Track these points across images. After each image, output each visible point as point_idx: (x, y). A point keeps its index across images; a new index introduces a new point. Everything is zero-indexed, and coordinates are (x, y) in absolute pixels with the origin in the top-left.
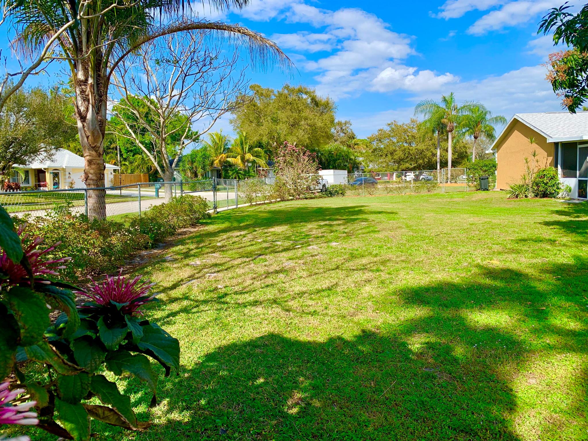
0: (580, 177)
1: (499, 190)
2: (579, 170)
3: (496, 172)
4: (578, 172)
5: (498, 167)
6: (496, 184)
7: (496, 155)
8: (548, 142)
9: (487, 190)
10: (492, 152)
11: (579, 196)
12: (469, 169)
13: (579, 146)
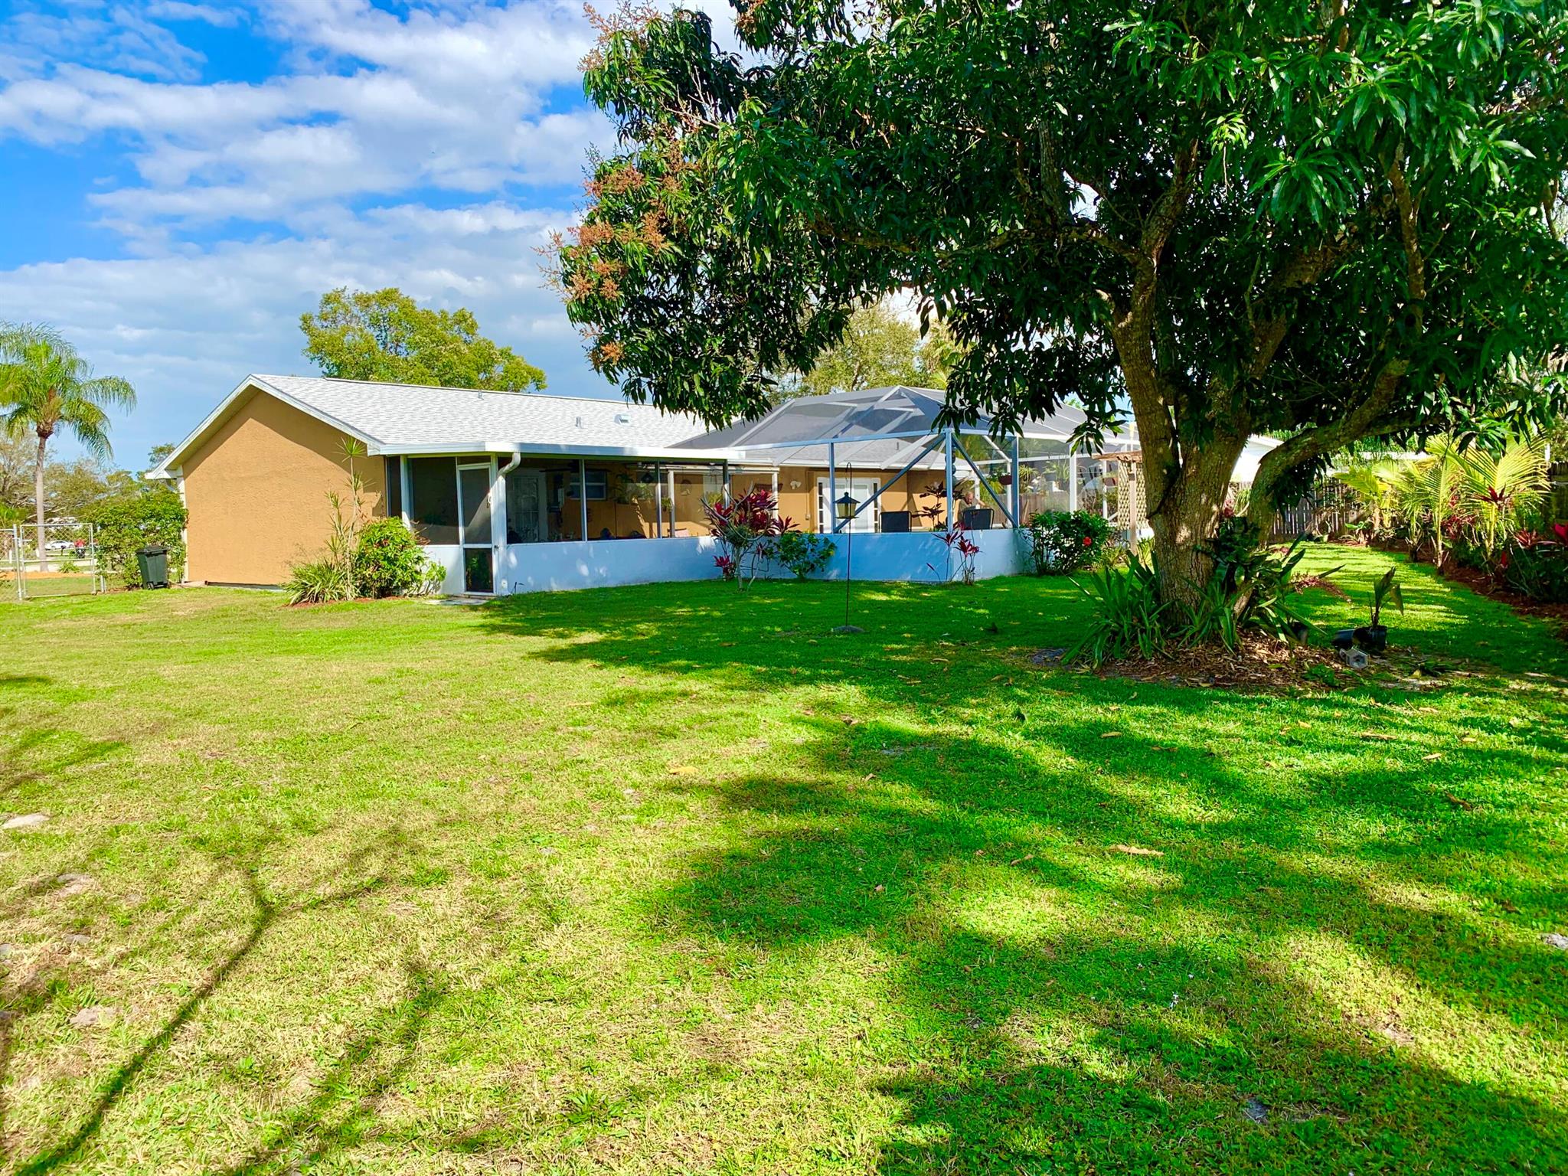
0: (466, 541)
1: (201, 583)
2: (465, 524)
3: (184, 534)
4: (461, 530)
5: (192, 518)
6: (186, 567)
7: (182, 486)
8: (370, 453)
9: (166, 586)
10: (167, 476)
11: (468, 588)
12: (103, 526)
13: (459, 468)
